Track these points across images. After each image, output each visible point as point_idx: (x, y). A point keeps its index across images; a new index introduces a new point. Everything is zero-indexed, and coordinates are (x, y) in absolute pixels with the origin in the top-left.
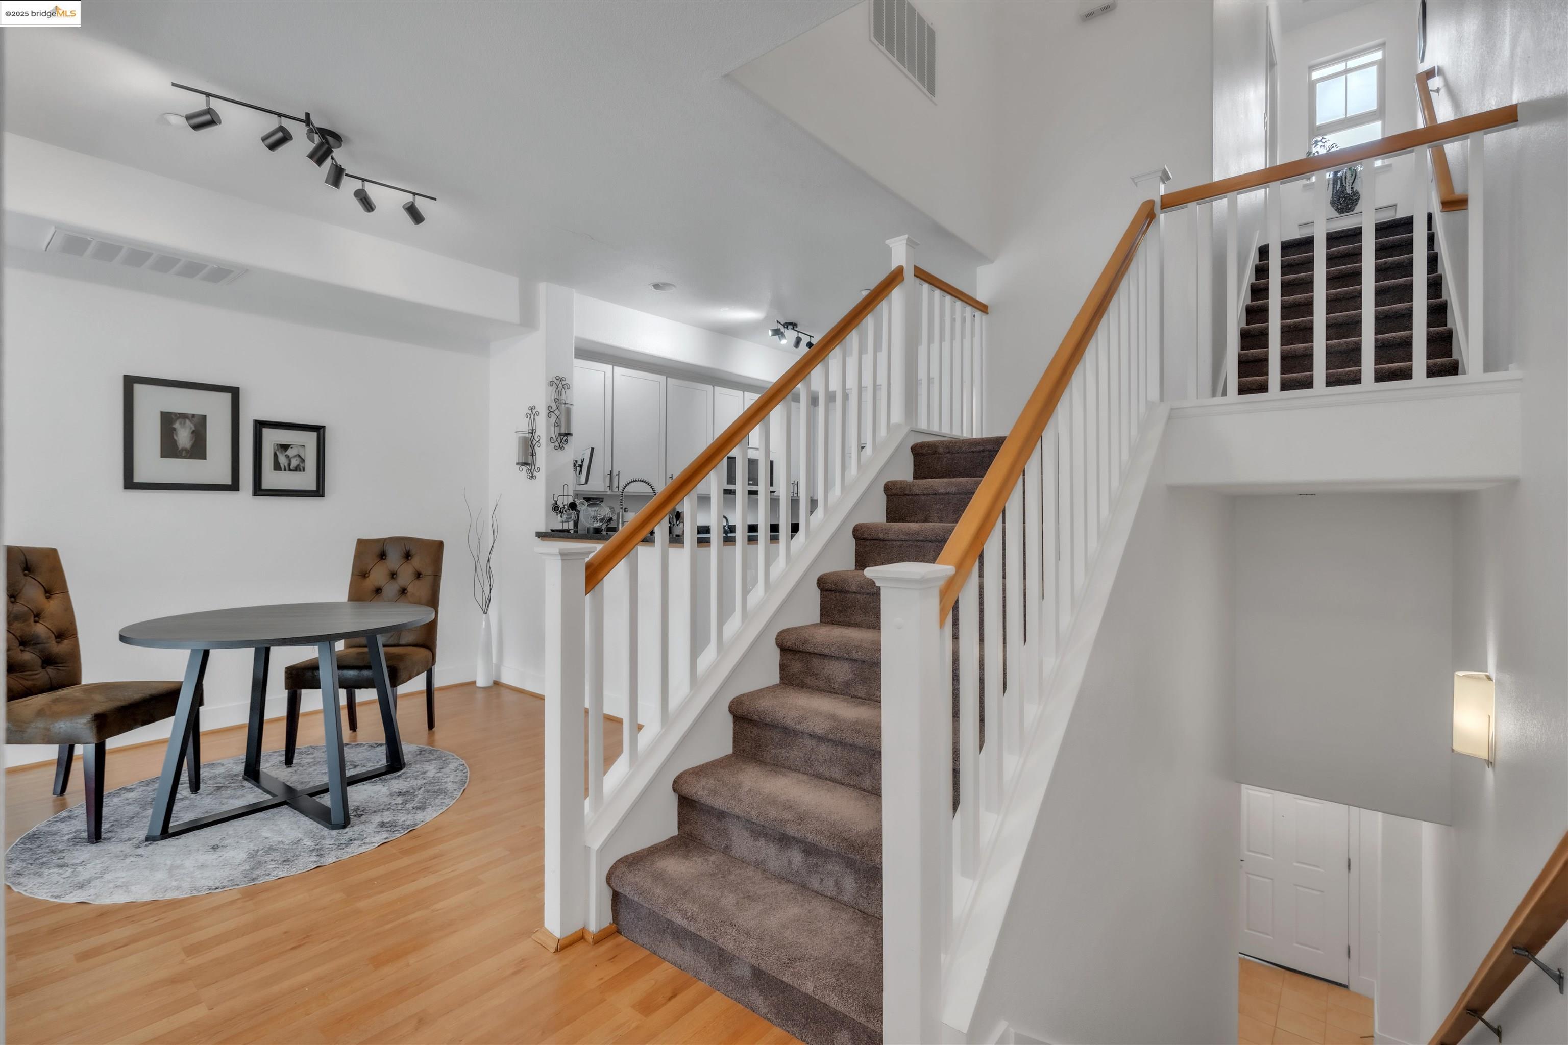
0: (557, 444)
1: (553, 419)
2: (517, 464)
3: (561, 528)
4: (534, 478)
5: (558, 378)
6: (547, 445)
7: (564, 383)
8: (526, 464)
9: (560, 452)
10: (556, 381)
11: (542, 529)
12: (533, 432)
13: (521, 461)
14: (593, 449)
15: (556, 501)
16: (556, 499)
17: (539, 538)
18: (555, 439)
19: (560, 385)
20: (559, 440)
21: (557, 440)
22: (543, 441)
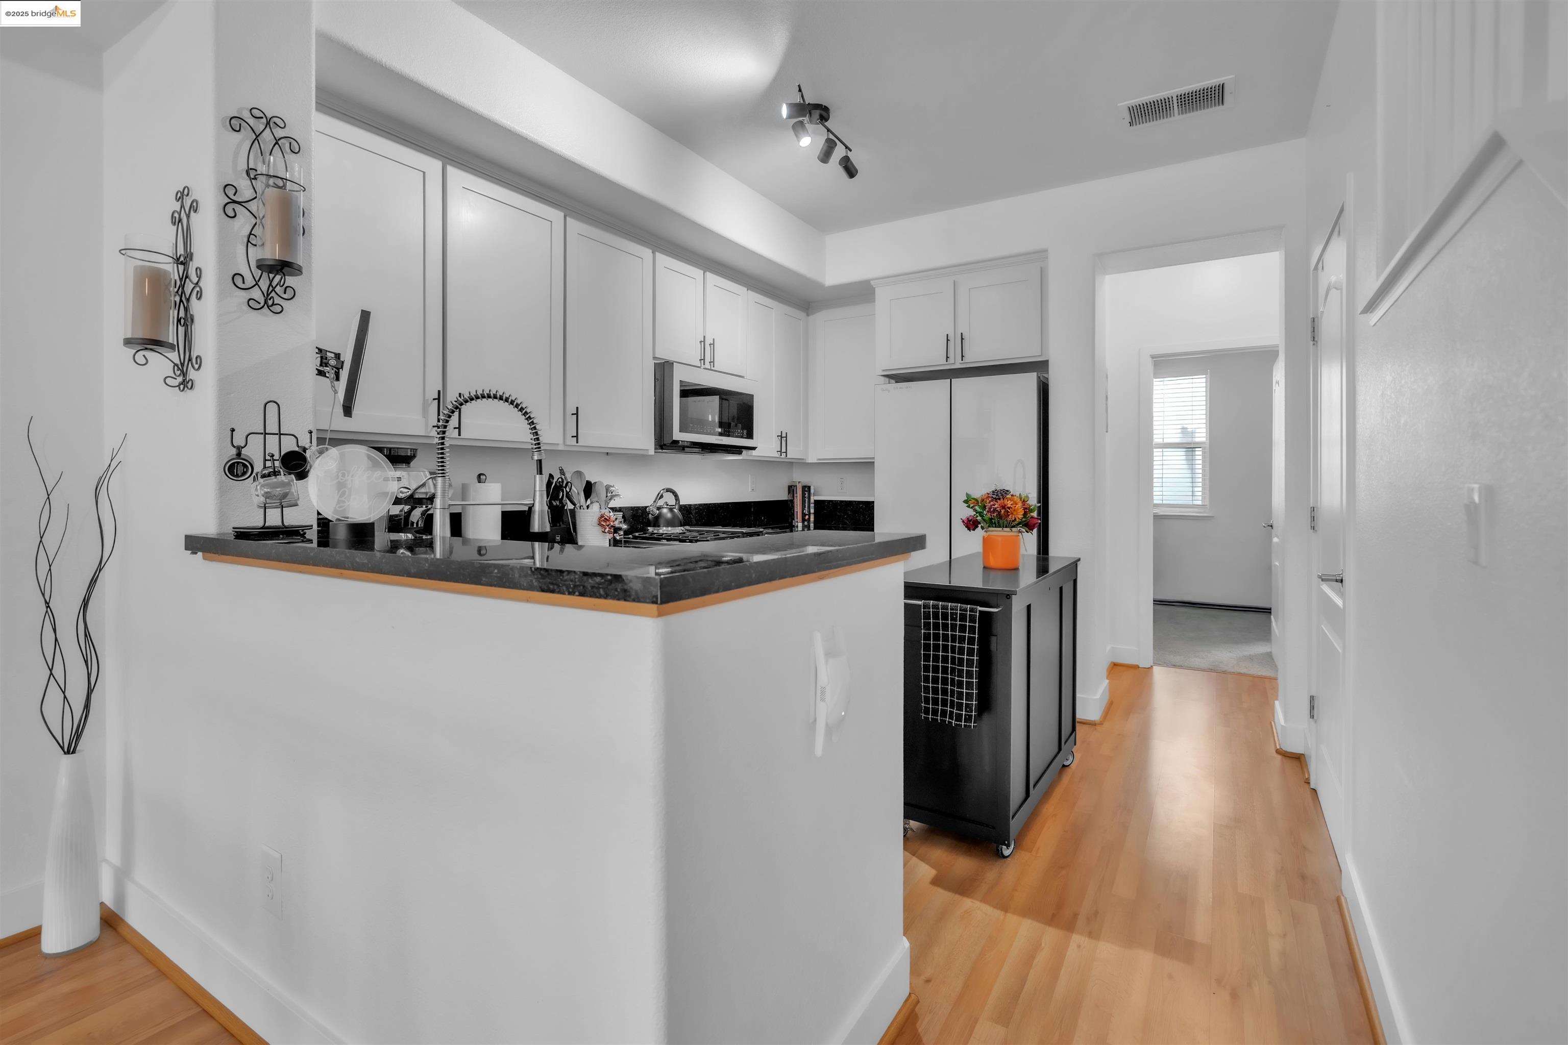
0: (256, 294)
1: (243, 224)
2: (128, 342)
3: (261, 524)
4: (189, 385)
5: (257, 113)
6: (222, 295)
7: (279, 133)
8: (153, 344)
9: (265, 318)
10: (251, 121)
11: (208, 527)
12: (184, 260)
13: (140, 335)
14: (365, 317)
15: (239, 449)
16: (239, 440)
17: (194, 553)
18: (250, 281)
19: (267, 135)
20: (264, 284)
21: (257, 284)
22: (209, 284)
